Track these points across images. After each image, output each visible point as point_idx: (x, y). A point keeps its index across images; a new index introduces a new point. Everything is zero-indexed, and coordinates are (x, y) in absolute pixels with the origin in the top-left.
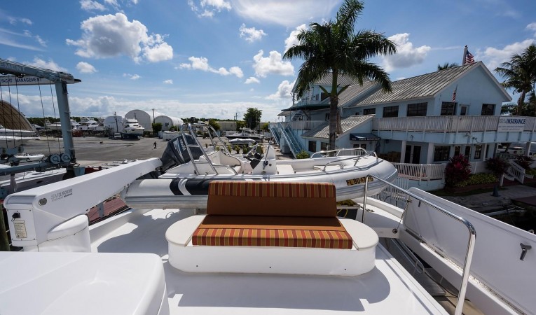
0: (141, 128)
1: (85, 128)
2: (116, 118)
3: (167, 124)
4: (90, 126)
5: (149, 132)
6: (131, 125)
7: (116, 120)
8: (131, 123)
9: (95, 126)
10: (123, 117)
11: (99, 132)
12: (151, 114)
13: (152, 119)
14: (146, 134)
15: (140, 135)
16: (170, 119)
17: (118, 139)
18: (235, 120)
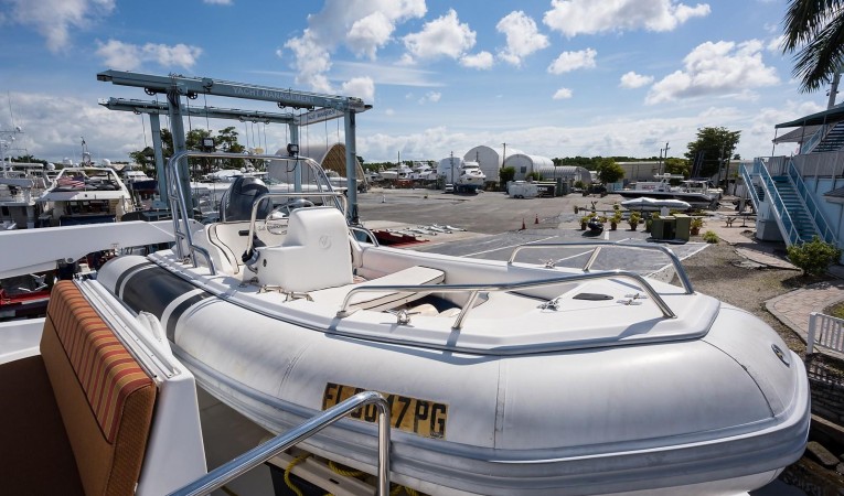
0: (482, 175)
1: (416, 177)
2: (452, 161)
3: (523, 170)
4: (423, 173)
5: (495, 183)
6: (468, 171)
7: (452, 163)
8: (470, 167)
9: (427, 173)
10: (462, 159)
11: (432, 181)
12: (500, 151)
13: (501, 161)
14: (489, 186)
15: (480, 188)
16: (530, 160)
17: (448, 192)
18: (661, 159)
